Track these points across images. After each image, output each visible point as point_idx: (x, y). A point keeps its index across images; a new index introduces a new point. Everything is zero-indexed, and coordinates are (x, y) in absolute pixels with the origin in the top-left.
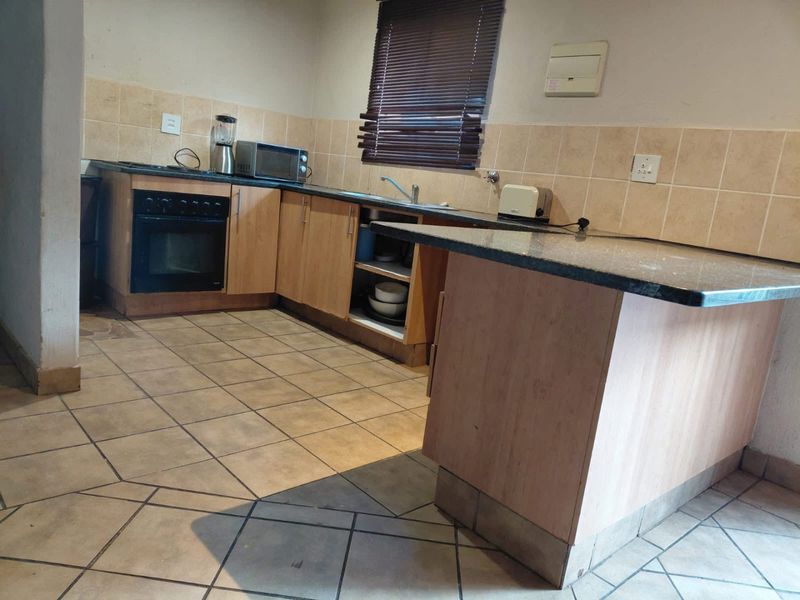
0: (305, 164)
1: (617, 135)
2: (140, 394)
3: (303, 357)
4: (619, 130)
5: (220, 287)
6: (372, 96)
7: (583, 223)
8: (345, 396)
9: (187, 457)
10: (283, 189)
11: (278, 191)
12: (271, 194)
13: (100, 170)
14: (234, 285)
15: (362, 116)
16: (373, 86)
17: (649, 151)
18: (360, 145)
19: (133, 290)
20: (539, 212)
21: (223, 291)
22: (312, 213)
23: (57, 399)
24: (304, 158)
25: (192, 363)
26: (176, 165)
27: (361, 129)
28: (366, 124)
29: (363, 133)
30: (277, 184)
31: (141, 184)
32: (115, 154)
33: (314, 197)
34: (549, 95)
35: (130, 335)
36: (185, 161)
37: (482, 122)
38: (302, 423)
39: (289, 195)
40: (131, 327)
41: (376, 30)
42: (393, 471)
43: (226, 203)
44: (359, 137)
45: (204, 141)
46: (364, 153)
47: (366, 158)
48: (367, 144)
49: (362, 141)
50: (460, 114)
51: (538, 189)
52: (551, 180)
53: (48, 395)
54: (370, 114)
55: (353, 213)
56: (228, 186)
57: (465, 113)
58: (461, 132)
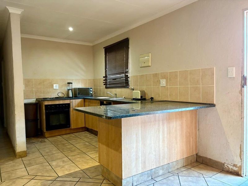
0: (92, 91)
1: (156, 75)
2: (41, 156)
3: (87, 143)
4: (156, 74)
5: (69, 127)
6: (106, 71)
7: (152, 98)
8: (93, 152)
9: (46, 169)
10: (84, 99)
11: (83, 100)
12: (81, 101)
13: (39, 101)
14: (73, 126)
15: (104, 77)
16: (105, 69)
17: (163, 79)
18: (104, 84)
19: (47, 130)
20: (141, 97)
21: (70, 128)
22: (91, 104)
23: (21, 159)
24: (91, 90)
25: (57, 147)
26: (58, 96)
27: (104, 80)
28: (105, 79)
29: (105, 81)
30: (83, 98)
31: (46, 103)
32: (42, 96)
33: (91, 100)
34: (141, 67)
35: (45, 142)
36: (60, 95)
37: (129, 76)
38: (78, 159)
39: (86, 100)
40: (46, 140)
41: (104, 56)
42: (96, 168)
43: (69, 104)
44: (103, 82)
45: (65, 89)
46: (106, 87)
47: (106, 88)
48: (106, 84)
49: (105, 83)
50: (124, 74)
51: (140, 91)
52: (144, 88)
53: (19, 158)
54: (106, 77)
55: (98, 103)
56: (69, 100)
57: (125, 74)
58: (124, 78)
